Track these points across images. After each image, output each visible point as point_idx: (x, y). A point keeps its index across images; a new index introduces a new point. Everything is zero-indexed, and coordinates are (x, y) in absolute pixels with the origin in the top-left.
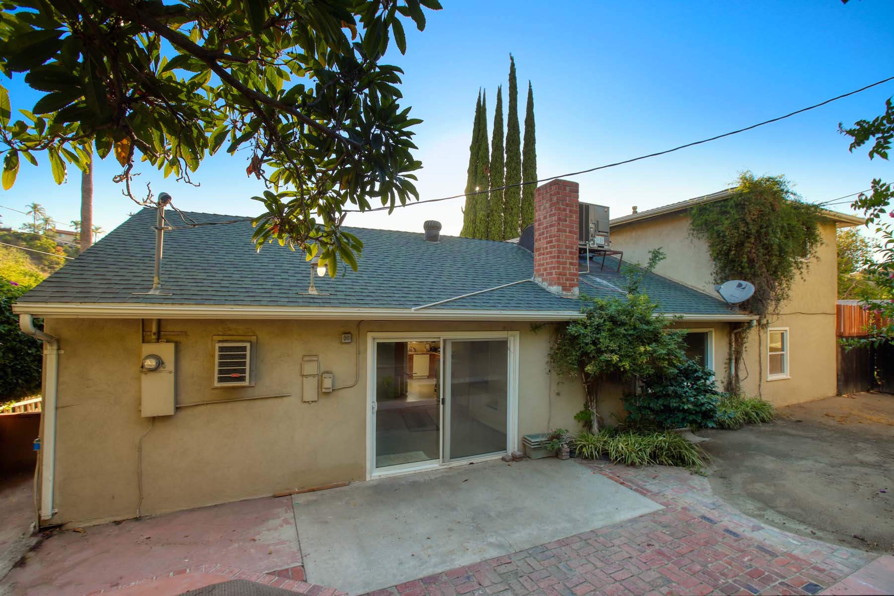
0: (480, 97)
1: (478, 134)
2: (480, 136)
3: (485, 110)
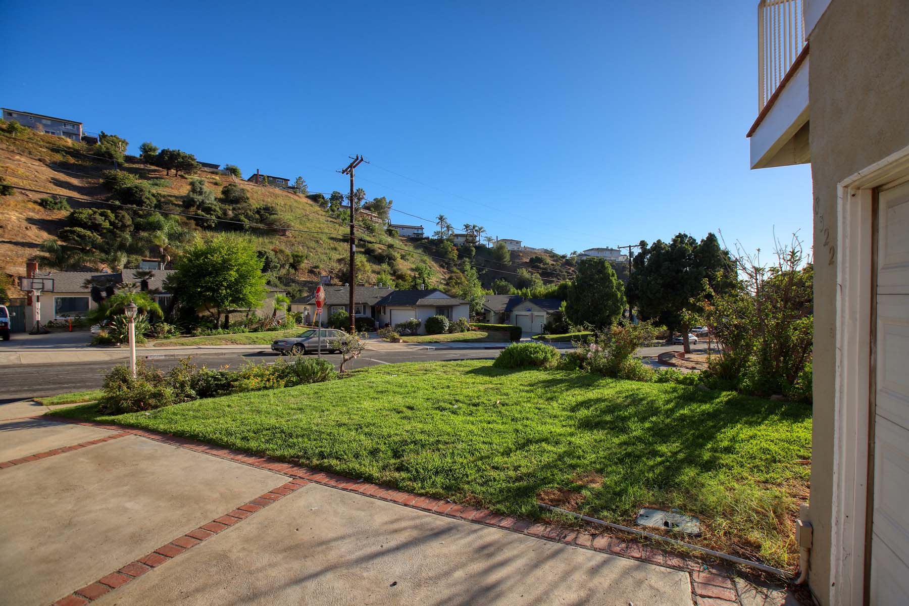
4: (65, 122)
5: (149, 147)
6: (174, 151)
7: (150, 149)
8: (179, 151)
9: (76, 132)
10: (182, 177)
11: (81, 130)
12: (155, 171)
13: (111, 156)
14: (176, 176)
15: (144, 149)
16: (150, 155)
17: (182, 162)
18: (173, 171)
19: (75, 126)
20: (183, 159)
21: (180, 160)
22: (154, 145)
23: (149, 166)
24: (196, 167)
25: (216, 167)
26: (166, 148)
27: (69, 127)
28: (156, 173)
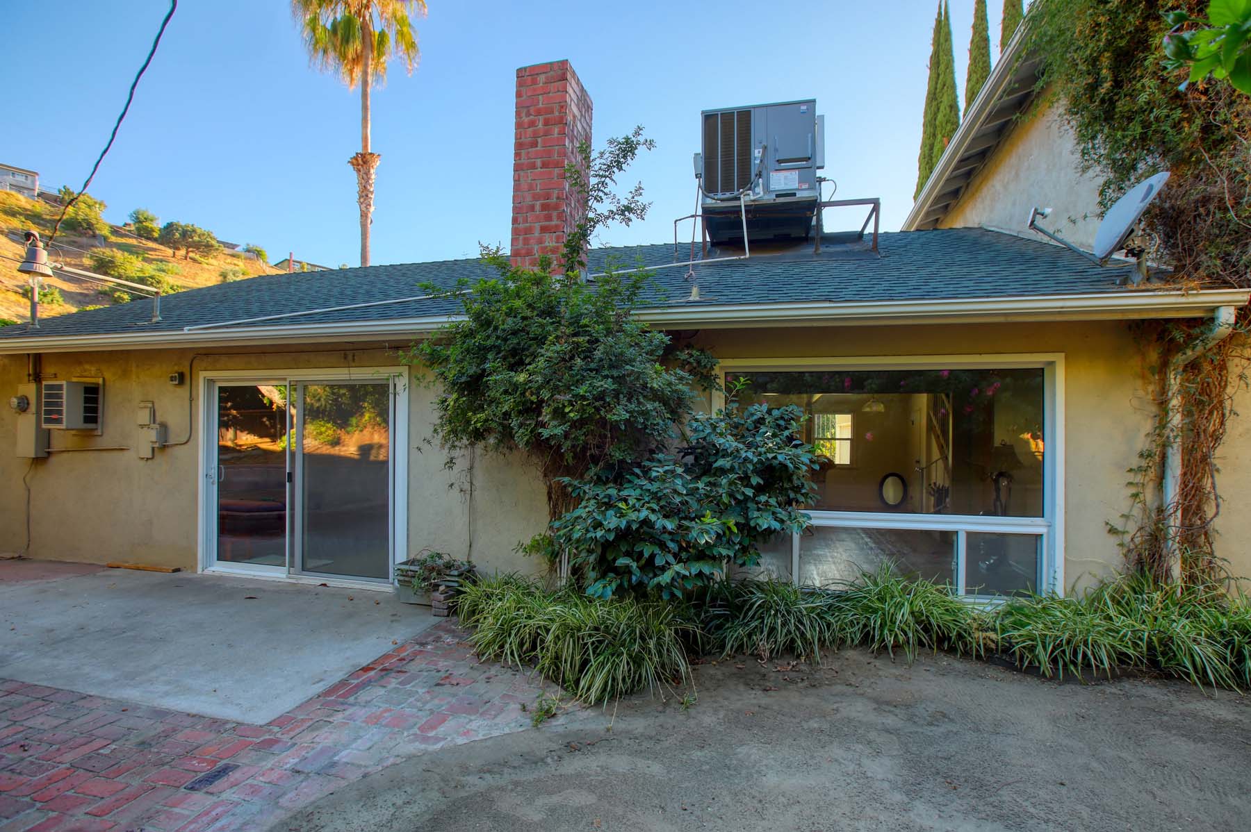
0: (940, 14)
1: (937, 83)
2: (939, 86)
3: (948, 36)
4: (14, 171)
5: (145, 216)
6: (186, 226)
7: (145, 219)
8: (193, 225)
9: (31, 187)
10: (194, 260)
11: (38, 183)
12: (155, 250)
13: (90, 226)
14: (186, 259)
15: (137, 218)
16: (147, 227)
17: (199, 242)
18: (183, 252)
19: (30, 178)
20: (199, 237)
21: (196, 238)
22: (151, 213)
23: (144, 242)
24: (217, 249)
25: (233, 246)
26: (175, 221)
27: (20, 179)
28: (157, 253)
